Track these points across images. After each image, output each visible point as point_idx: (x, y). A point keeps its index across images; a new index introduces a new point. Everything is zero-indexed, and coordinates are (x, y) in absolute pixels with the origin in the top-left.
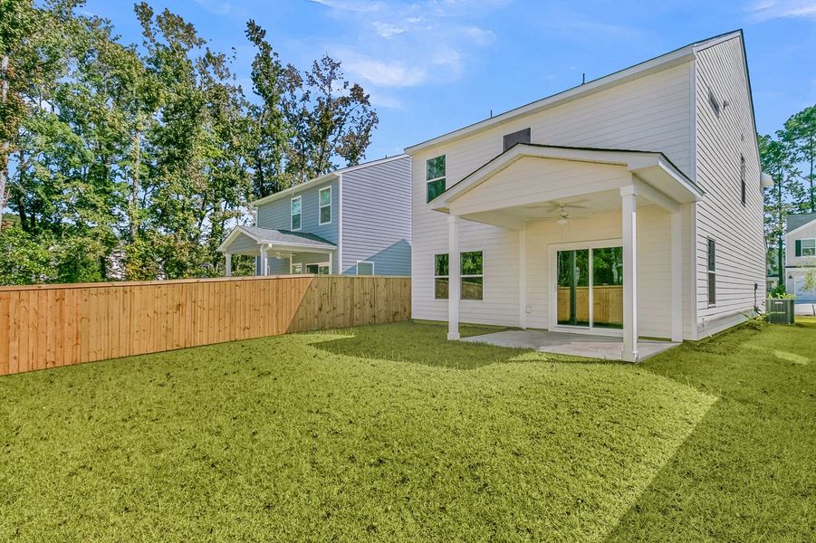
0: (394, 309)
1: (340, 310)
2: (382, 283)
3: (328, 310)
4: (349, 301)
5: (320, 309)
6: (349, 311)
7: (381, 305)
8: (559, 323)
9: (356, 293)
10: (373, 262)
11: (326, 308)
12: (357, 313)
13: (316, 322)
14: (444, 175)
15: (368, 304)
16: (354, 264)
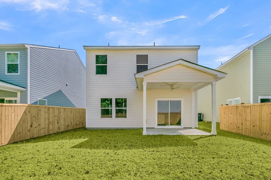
0: (67, 124)
1: (43, 126)
2: (62, 110)
3: (36, 126)
4: (47, 121)
5: (31, 126)
6: (47, 126)
7: (62, 122)
8: (158, 125)
9: (51, 116)
10: (46, 100)
11: (35, 125)
12: (51, 127)
13: (29, 134)
14: (107, 64)
15: (56, 122)
16: (37, 100)
